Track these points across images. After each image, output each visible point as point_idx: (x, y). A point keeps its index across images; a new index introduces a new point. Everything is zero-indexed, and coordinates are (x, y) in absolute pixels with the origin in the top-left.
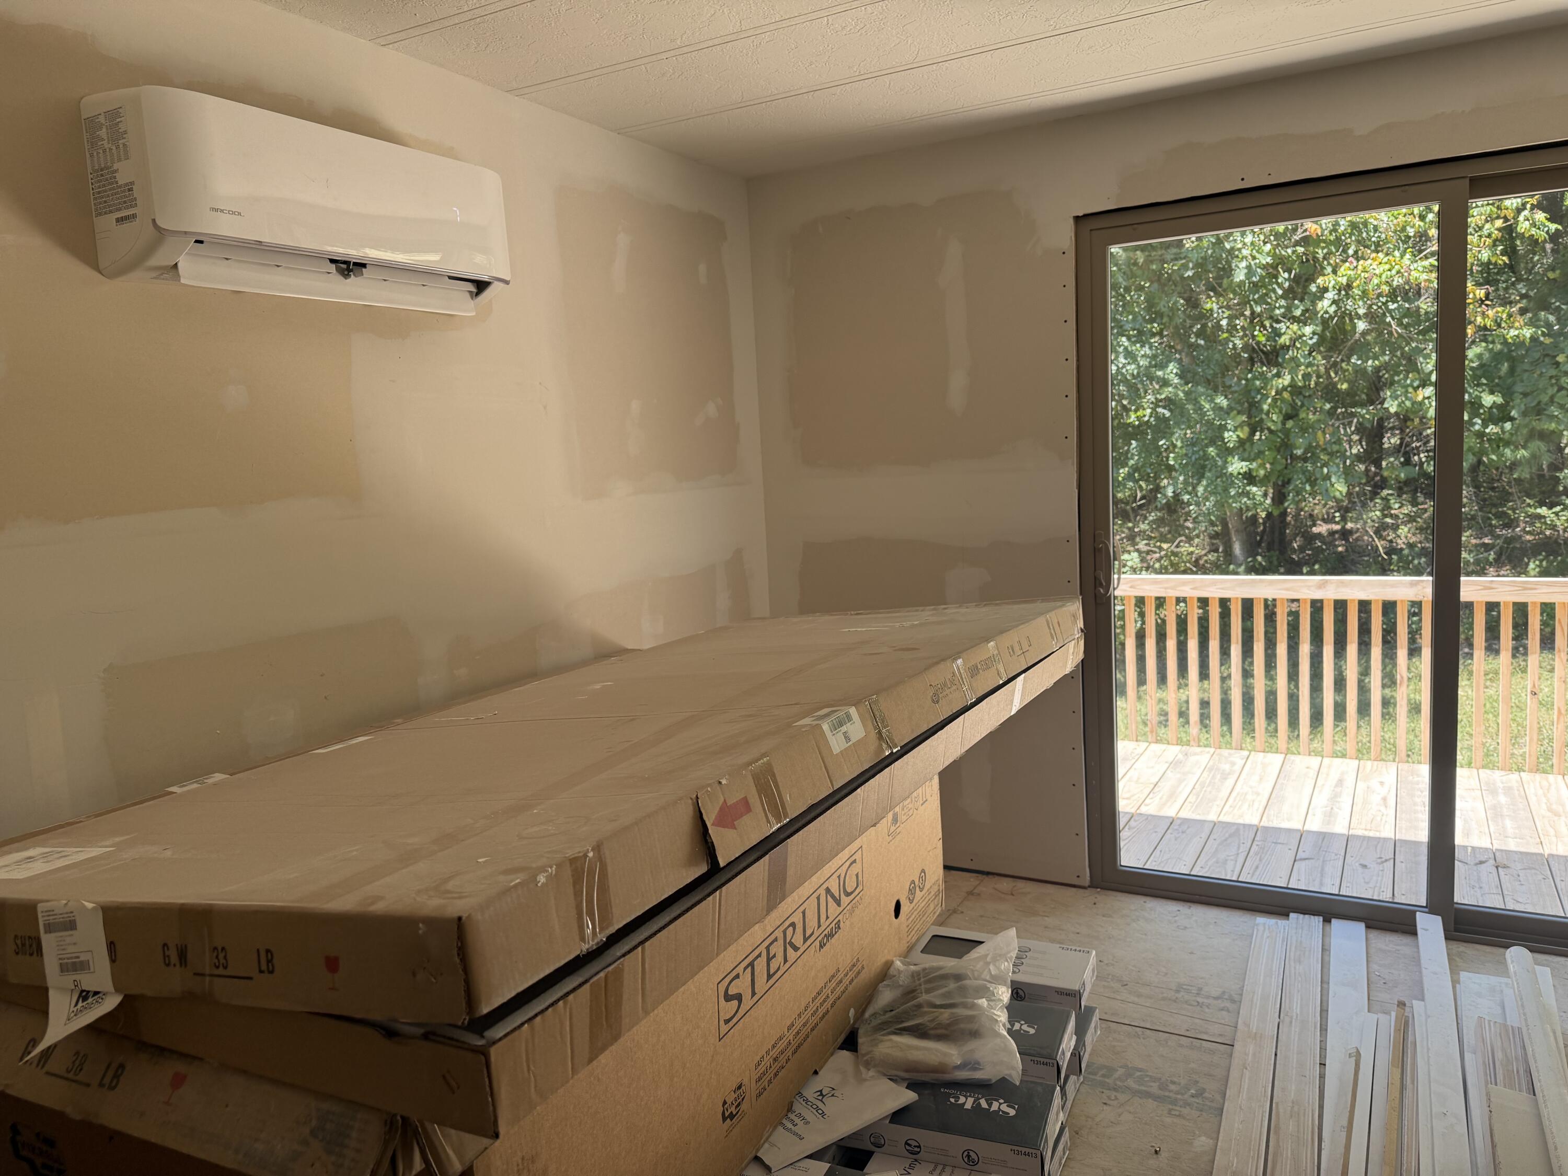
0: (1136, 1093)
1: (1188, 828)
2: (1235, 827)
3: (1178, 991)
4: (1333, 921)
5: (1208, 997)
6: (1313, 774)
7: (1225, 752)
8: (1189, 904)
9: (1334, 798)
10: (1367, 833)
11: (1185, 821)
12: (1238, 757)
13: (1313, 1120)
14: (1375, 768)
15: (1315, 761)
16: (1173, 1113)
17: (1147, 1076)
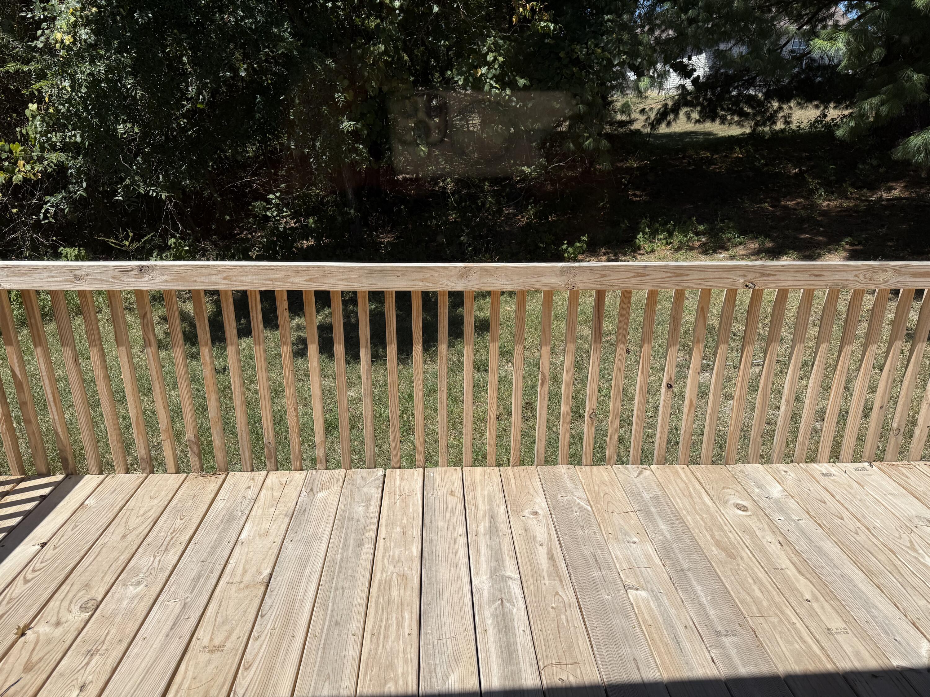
12: (373, 479)
14: (517, 474)
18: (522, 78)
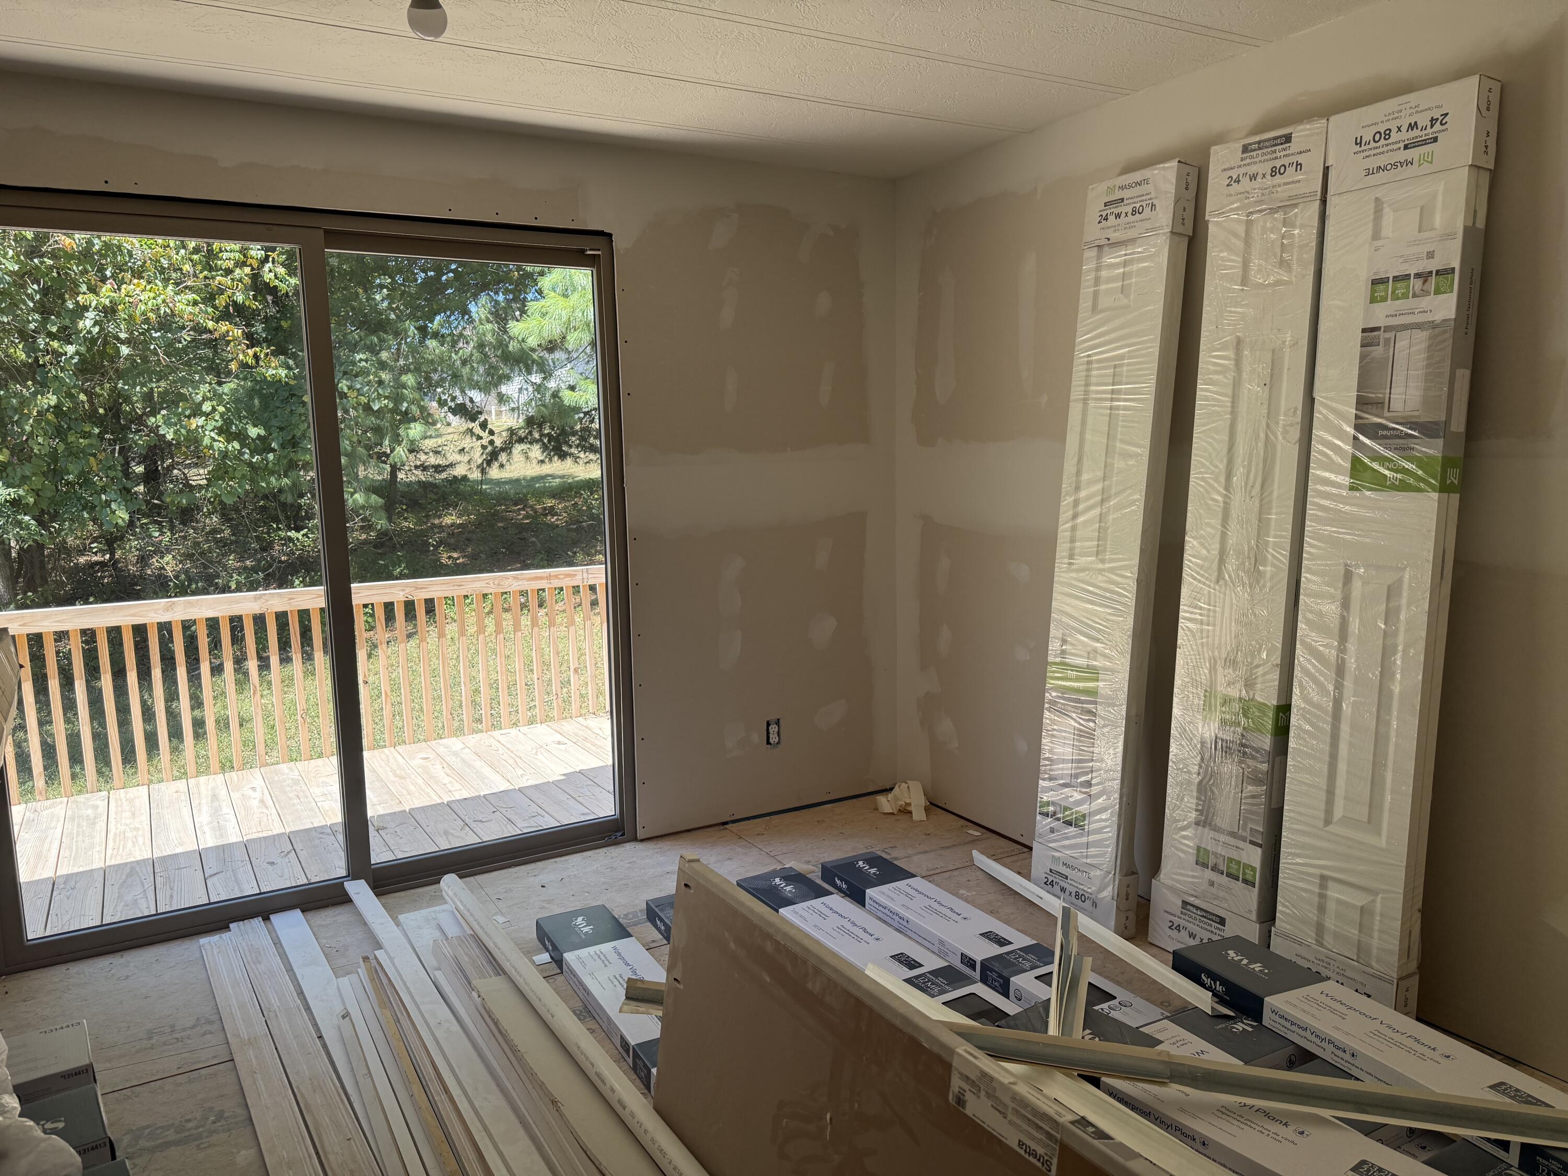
0: (153, 1150)
1: (76, 883)
2: (129, 866)
3: (150, 1038)
4: (272, 917)
5: (184, 1030)
6: (184, 797)
7: (81, 798)
8: (120, 954)
9: (216, 812)
10: (260, 835)
11: (68, 877)
12: (98, 800)
13: (334, 1085)
14: (241, 777)
15: (181, 785)
16: (202, 1146)
17: (158, 1128)
18: (255, 426)
